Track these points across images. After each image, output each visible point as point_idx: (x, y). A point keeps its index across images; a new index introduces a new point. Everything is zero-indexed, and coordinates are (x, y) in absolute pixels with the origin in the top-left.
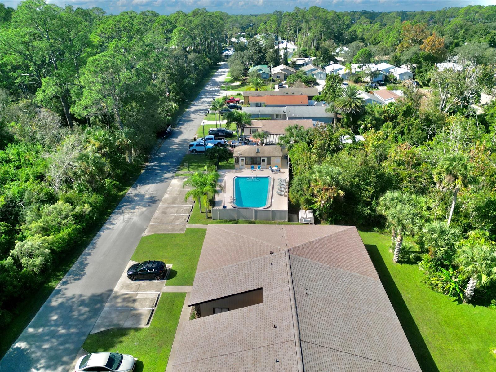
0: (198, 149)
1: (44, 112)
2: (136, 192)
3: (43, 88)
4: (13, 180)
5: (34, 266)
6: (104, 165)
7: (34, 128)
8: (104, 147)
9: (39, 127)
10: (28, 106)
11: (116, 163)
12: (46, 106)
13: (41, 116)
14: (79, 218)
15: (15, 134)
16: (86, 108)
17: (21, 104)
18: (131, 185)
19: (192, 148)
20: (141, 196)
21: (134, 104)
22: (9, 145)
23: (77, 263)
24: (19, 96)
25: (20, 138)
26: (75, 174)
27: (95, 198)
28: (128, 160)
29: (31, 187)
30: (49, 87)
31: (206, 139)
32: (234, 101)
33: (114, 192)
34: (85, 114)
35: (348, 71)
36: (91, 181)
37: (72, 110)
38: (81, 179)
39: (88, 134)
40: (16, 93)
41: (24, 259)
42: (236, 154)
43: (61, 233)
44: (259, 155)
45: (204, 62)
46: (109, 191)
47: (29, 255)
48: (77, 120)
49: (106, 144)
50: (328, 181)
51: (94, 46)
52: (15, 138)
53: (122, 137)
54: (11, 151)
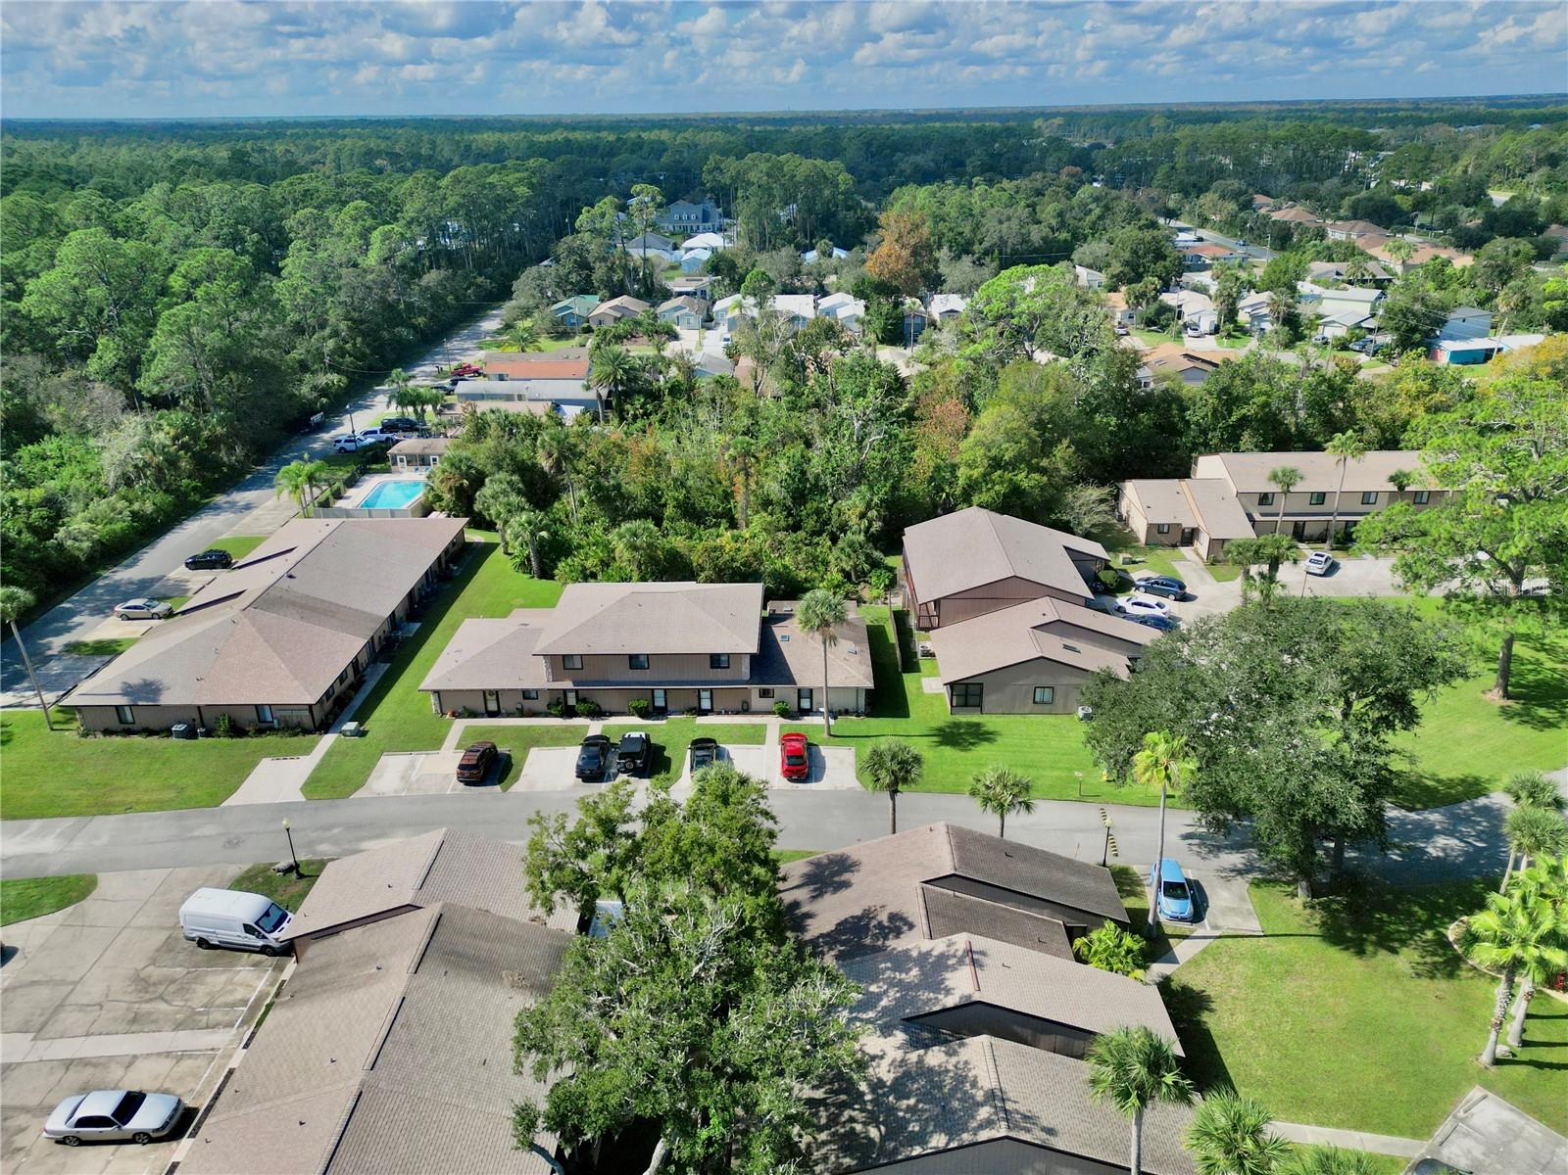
0: (350, 446)
1: (99, 389)
3: (99, 353)
4: (52, 478)
5: (81, 550)
6: (180, 458)
7: (84, 413)
8: (183, 436)
9: (92, 411)
10: (76, 381)
11: (201, 460)
12: (103, 380)
13: (96, 395)
14: (134, 514)
15: (54, 422)
16: (156, 383)
17: (65, 377)
18: (224, 492)
19: (339, 445)
20: (232, 505)
21: (233, 376)
22: (46, 437)
23: (131, 559)
24: (62, 365)
25: (61, 428)
26: (135, 466)
27: (160, 497)
28: (225, 459)
29: (79, 483)
30: (108, 351)
31: (366, 433)
32: (469, 372)
33: (194, 497)
34: (156, 390)
35: (737, 312)
36: (159, 478)
37: (139, 385)
38: (146, 477)
39: (161, 418)
40: (57, 360)
41: (70, 542)
42: (393, 450)
43: (113, 526)
44: (427, 451)
45: (468, 288)
46: (186, 495)
47: (75, 539)
48: (148, 400)
49: (185, 432)
50: (448, 468)
51: (173, 294)
52: (55, 427)
53: (214, 424)
54: (49, 445)
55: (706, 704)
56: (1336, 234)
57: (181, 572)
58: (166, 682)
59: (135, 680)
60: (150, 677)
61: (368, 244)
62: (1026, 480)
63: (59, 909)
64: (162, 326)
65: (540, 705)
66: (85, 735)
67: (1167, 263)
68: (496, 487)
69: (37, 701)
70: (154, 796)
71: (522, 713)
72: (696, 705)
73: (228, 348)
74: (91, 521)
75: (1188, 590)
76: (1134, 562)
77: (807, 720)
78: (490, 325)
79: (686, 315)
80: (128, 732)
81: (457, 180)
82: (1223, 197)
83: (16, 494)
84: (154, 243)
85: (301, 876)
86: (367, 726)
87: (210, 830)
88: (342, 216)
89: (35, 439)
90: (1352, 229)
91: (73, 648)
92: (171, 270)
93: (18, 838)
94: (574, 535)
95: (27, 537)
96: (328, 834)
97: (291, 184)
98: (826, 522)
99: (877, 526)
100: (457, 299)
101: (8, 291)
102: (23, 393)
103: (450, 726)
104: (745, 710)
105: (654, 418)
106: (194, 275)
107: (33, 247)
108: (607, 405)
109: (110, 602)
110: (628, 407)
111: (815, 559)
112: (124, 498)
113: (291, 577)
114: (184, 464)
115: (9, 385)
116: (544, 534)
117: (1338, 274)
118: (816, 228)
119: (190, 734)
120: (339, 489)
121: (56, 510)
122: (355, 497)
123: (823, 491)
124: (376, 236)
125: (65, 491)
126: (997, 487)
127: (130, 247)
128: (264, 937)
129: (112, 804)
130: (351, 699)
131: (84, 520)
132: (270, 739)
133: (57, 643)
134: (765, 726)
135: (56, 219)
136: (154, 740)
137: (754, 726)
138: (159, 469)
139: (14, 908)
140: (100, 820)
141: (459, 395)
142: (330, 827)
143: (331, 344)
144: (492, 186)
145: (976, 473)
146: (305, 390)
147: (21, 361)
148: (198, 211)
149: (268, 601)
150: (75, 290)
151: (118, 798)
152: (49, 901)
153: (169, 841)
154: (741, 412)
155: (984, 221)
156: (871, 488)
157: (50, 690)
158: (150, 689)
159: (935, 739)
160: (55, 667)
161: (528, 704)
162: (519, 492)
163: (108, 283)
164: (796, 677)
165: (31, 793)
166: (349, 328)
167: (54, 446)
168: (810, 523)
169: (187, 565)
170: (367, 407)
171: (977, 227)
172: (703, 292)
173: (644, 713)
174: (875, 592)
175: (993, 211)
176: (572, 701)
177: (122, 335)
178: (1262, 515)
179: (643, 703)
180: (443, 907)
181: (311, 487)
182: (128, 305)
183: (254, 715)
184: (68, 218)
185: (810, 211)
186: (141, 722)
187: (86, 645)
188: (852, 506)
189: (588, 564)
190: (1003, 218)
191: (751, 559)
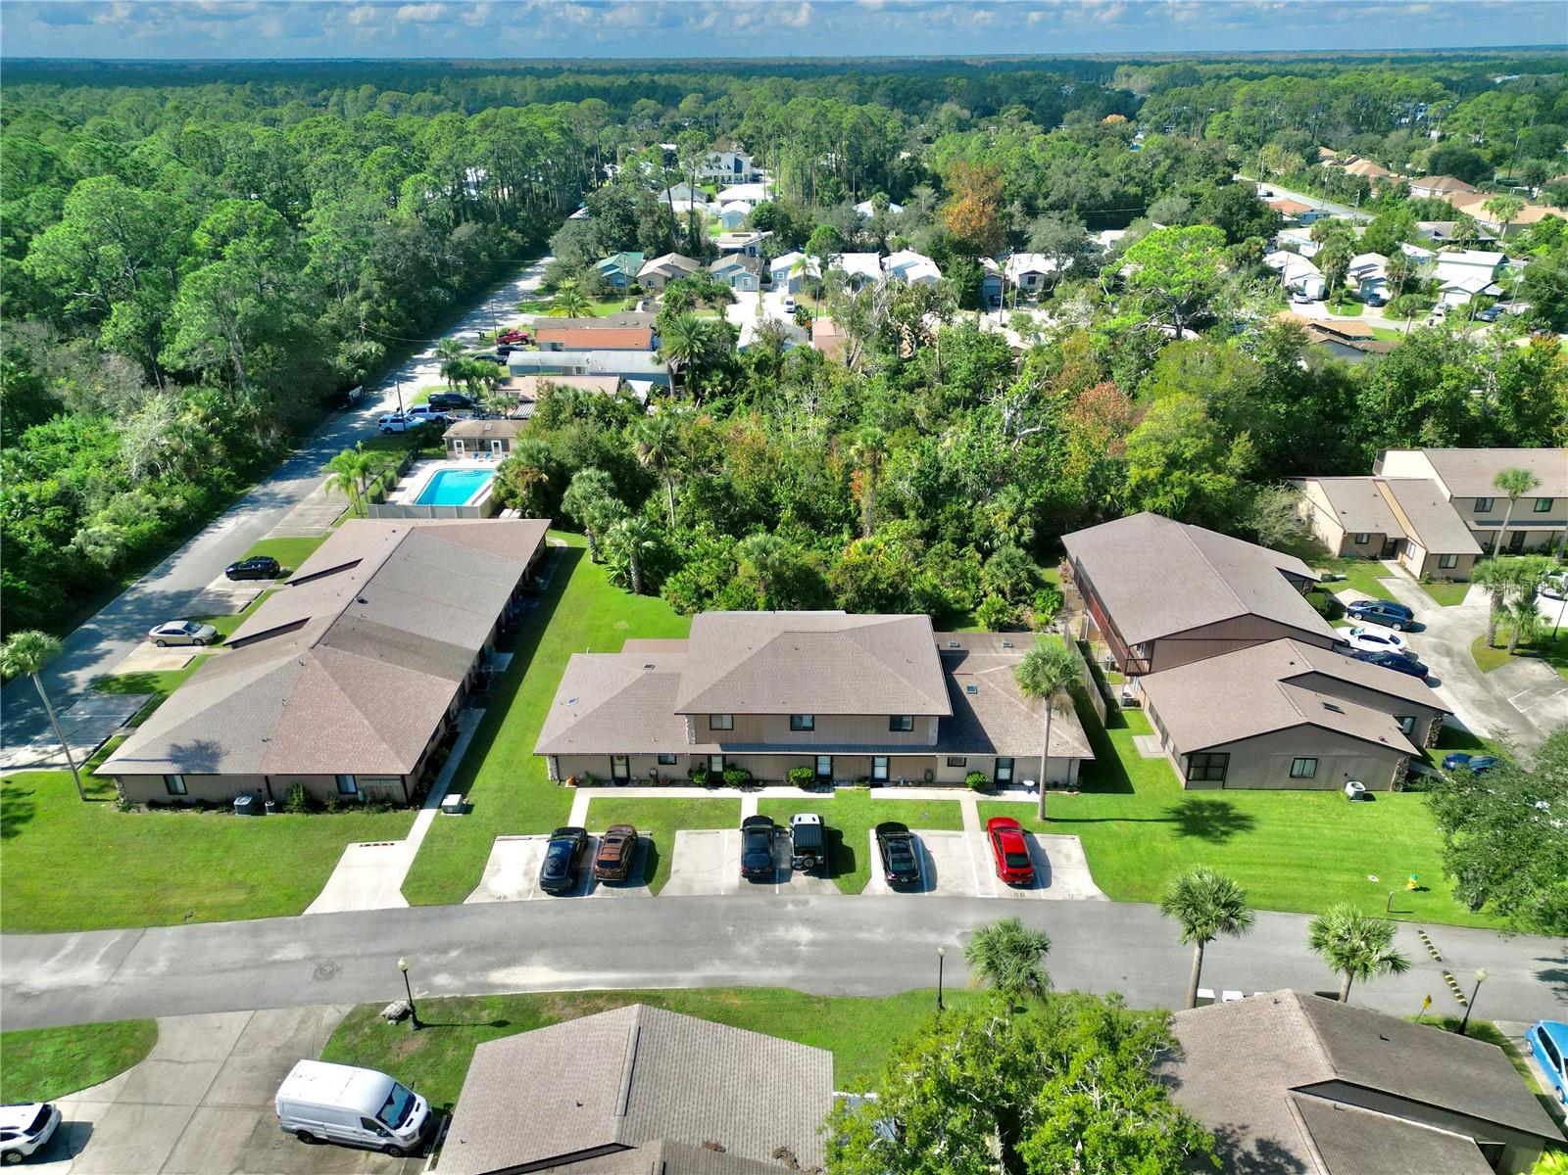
0: (398, 426)
1: (115, 361)
2: (266, 490)
3: (114, 320)
4: (66, 467)
5: (102, 556)
6: (210, 443)
7: (99, 388)
8: (213, 417)
9: (107, 386)
10: (88, 351)
11: (233, 444)
12: (119, 351)
13: (111, 368)
14: (164, 513)
15: (65, 398)
16: (182, 355)
17: (74, 346)
18: (259, 481)
19: (384, 425)
20: (272, 496)
21: (267, 348)
22: (56, 416)
23: (161, 566)
24: (70, 332)
25: (73, 406)
26: (162, 454)
27: (191, 490)
28: (260, 442)
29: (96, 473)
30: (123, 319)
31: (414, 411)
32: (517, 339)
33: (227, 488)
34: (181, 364)
35: (800, 273)
36: (188, 467)
37: (162, 359)
38: (173, 465)
39: (188, 396)
40: (66, 328)
41: (90, 548)
42: (449, 433)
43: (139, 527)
44: (488, 435)
45: (500, 243)
46: (219, 485)
47: (96, 544)
48: (170, 375)
49: (215, 413)
50: (524, 460)
51: (199, 253)
52: (66, 404)
53: (246, 403)
54: (59, 426)
55: (881, 772)
56: (1421, 192)
57: (220, 583)
58: (224, 744)
59: (186, 742)
60: (205, 737)
61: (397, 194)
62: (1211, 482)
63: (111, 1075)
64: (186, 288)
65: (680, 771)
66: (126, 808)
67: (1263, 221)
68: (588, 487)
69: (62, 758)
70: (219, 898)
71: (658, 781)
72: (868, 774)
73: (262, 315)
74: (114, 521)
75: (1416, 619)
76: (1335, 580)
77: (1009, 796)
78: (529, 284)
79: (744, 275)
80: (179, 805)
81: (485, 125)
82: (1287, 148)
83: (26, 488)
84: (168, 191)
85: (419, 1025)
86: (470, 799)
87: (294, 951)
88: (368, 163)
89: (43, 419)
90: (1435, 186)
91: (102, 683)
92: (194, 225)
93: (51, 963)
94: (675, 541)
95: (41, 543)
96: (445, 959)
97: (307, 127)
98: (969, 529)
99: (1029, 534)
100: (490, 256)
101: (6, 247)
102: (26, 364)
103: (571, 798)
104: (929, 781)
105: (740, 398)
106: (222, 229)
107: (32, 196)
108: (678, 380)
109: (142, 622)
110: (705, 383)
111: (963, 574)
112: (150, 491)
113: (362, 601)
114: (216, 450)
115: (12, 355)
116: (648, 544)
117: (1437, 234)
118: (862, 180)
119: (256, 808)
120: (392, 480)
121: (71, 504)
122: (412, 488)
123: (961, 491)
124: (407, 186)
125: (82, 482)
126: (1177, 491)
127: (147, 198)
128: (388, 1135)
129: (167, 910)
130: (445, 759)
131: (107, 520)
132: (355, 816)
133: (82, 677)
134: (958, 803)
135: (57, 164)
136: (212, 816)
137: (944, 803)
138: (188, 457)
139: (51, 1074)
140: (154, 933)
141: (513, 368)
142: (444, 949)
143: (364, 307)
144: (523, 132)
145: (1152, 474)
146: (341, 361)
147: (24, 328)
148: (211, 156)
149: (341, 634)
150: (85, 247)
151: (173, 901)
152: (97, 1063)
153: (244, 968)
154: (837, 391)
155: (1049, 173)
156: (1023, 488)
157: (78, 743)
158: (205, 753)
159: (1176, 825)
160: (81, 712)
161: (664, 770)
162: (613, 494)
163: (123, 240)
164: (995, 743)
165: (65, 893)
166: (382, 288)
167: (66, 426)
168: (950, 530)
169: (229, 574)
170: (408, 379)
171: (1041, 180)
172: (752, 250)
173: (806, 784)
174: (1041, 618)
175: (1058, 162)
176: (717, 767)
177: (140, 301)
178: (1479, 523)
179: (807, 773)
180: (665, 1149)
181: (364, 478)
182: (146, 264)
183: (333, 786)
184: (72, 164)
185: (855, 161)
186: (195, 793)
187: (116, 680)
188: (999, 511)
189: (703, 580)
190: (1069, 170)
191: (898, 579)
